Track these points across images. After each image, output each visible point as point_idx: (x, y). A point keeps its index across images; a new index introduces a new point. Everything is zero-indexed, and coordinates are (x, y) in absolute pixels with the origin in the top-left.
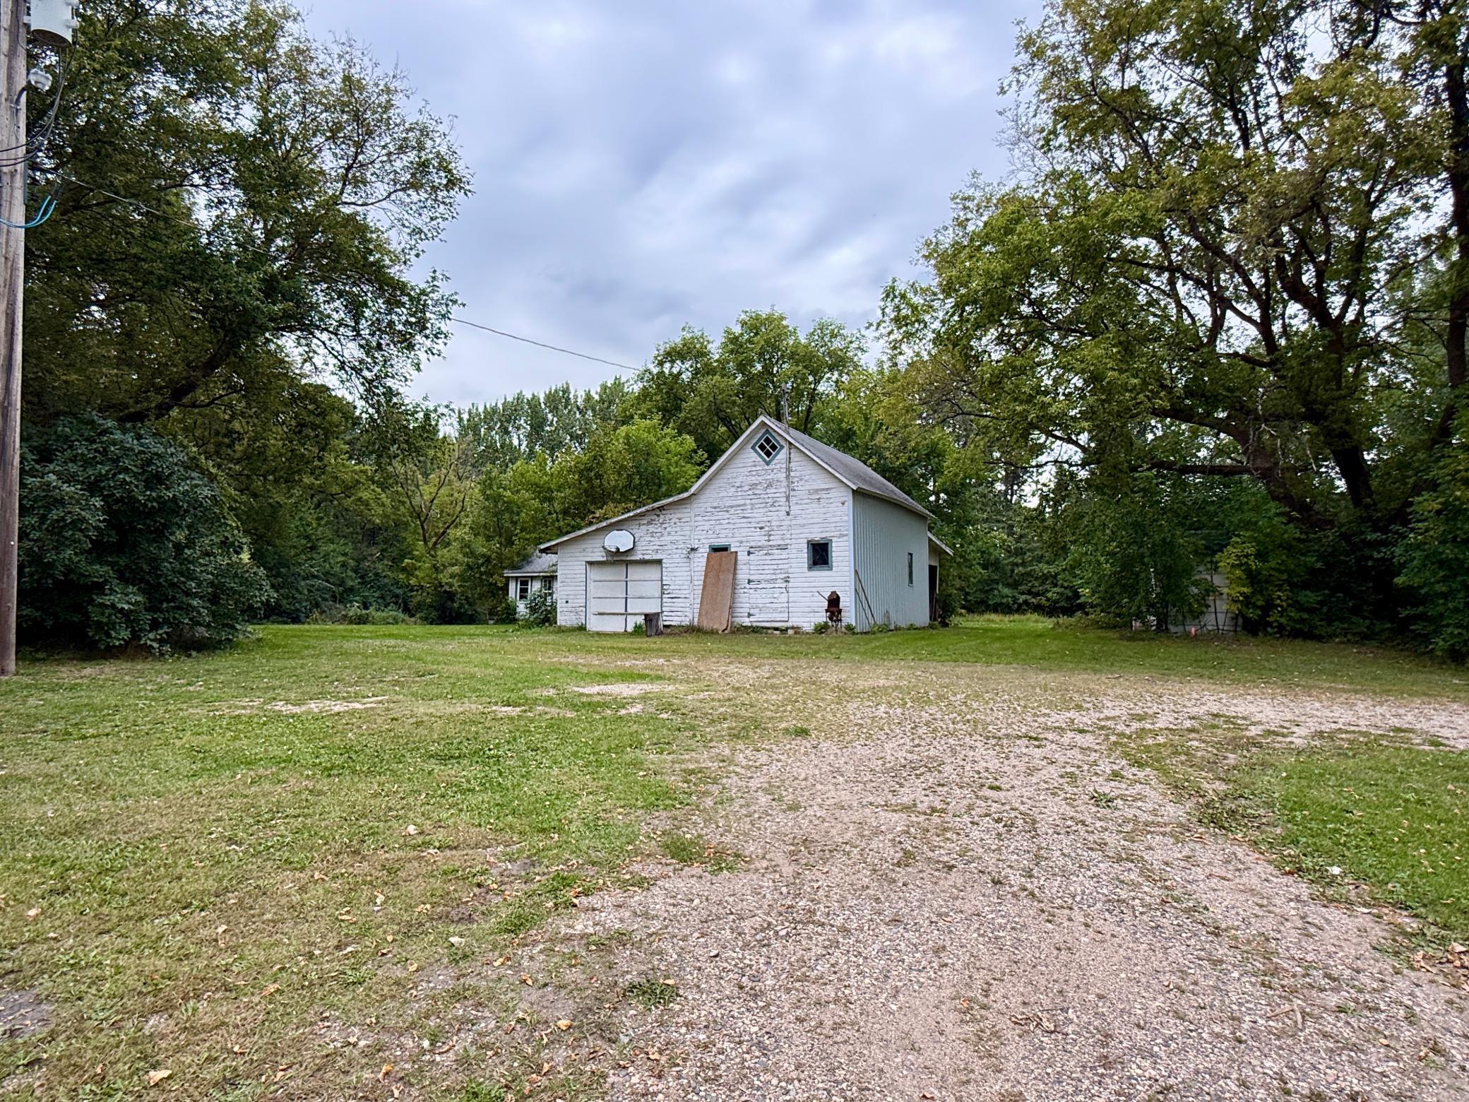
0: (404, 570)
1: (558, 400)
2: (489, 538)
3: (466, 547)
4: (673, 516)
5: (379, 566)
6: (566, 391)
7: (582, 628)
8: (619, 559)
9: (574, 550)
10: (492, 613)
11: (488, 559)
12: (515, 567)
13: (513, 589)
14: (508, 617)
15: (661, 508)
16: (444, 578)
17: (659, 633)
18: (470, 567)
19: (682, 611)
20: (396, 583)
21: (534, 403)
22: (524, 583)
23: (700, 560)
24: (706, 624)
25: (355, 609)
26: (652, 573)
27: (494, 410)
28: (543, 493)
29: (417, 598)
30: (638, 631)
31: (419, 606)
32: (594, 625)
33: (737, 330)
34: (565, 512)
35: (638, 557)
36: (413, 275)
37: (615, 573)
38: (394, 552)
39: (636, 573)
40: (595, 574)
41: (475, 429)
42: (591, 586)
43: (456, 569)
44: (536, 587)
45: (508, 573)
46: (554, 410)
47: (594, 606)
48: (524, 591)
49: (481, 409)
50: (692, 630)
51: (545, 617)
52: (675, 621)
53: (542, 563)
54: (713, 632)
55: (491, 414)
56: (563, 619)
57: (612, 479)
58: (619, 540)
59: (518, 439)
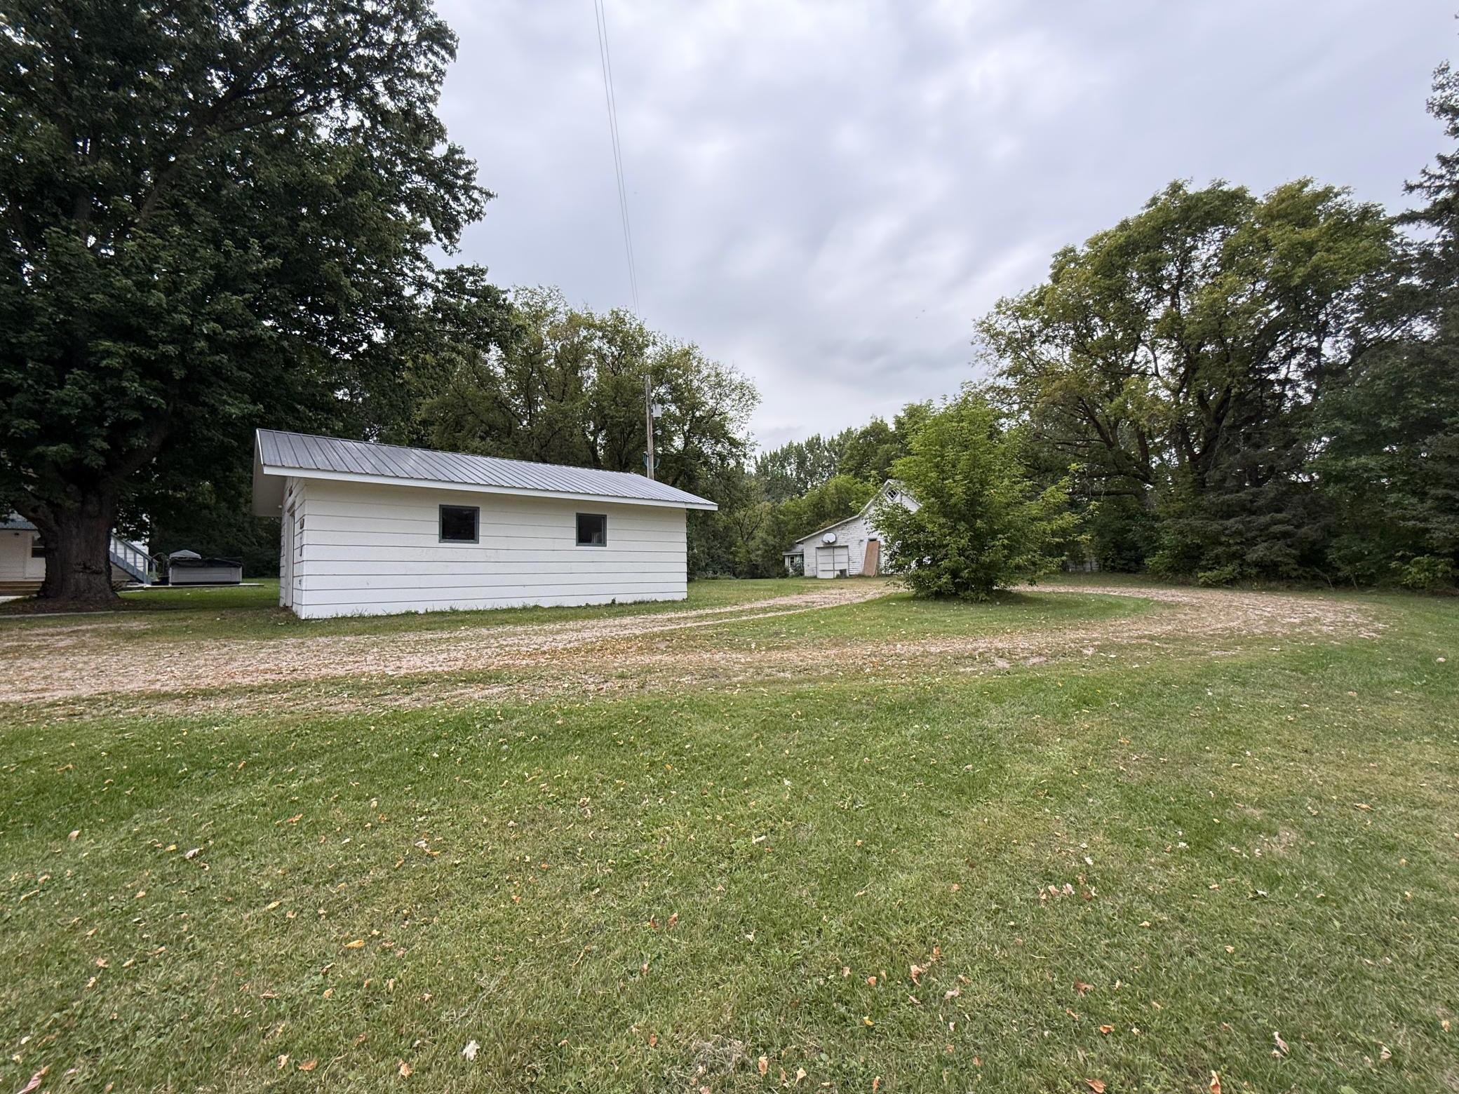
0: (731, 553)
1: (814, 444)
2: (775, 537)
3: (764, 541)
4: (852, 526)
5: (720, 552)
6: (818, 439)
7: (815, 577)
8: (830, 546)
9: (811, 542)
10: (778, 574)
11: (775, 547)
12: (787, 550)
13: (787, 562)
14: (785, 575)
15: (847, 522)
16: (753, 557)
17: (846, 578)
18: (766, 551)
19: (857, 568)
20: (728, 560)
21: (799, 450)
22: (792, 558)
23: (864, 545)
24: (866, 574)
25: (710, 574)
26: (844, 551)
27: (776, 454)
28: (798, 516)
29: (740, 568)
30: (838, 577)
31: (740, 573)
32: (821, 575)
33: (902, 414)
34: (808, 524)
35: (838, 544)
36: (739, 436)
37: (829, 552)
38: (726, 544)
39: (837, 552)
40: (820, 553)
41: (765, 467)
42: (819, 558)
43: (760, 552)
44: (797, 560)
45: (784, 554)
46: (812, 451)
47: (820, 567)
48: (792, 562)
49: (768, 455)
50: (860, 576)
51: (800, 572)
52: (854, 572)
53: (799, 548)
54: (869, 577)
55: (774, 457)
56: (807, 574)
57: (828, 506)
58: (829, 537)
59: (791, 470)
